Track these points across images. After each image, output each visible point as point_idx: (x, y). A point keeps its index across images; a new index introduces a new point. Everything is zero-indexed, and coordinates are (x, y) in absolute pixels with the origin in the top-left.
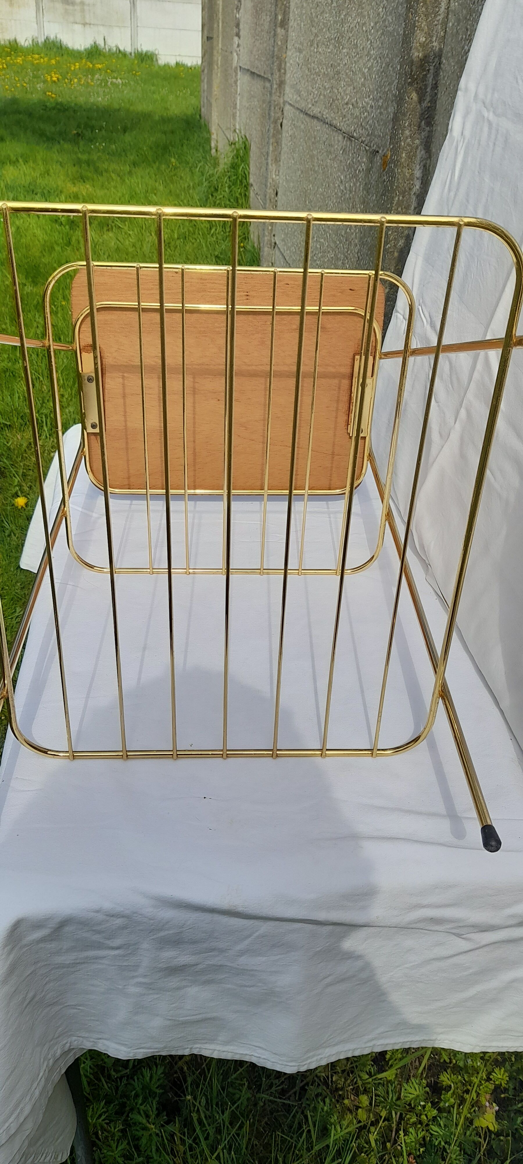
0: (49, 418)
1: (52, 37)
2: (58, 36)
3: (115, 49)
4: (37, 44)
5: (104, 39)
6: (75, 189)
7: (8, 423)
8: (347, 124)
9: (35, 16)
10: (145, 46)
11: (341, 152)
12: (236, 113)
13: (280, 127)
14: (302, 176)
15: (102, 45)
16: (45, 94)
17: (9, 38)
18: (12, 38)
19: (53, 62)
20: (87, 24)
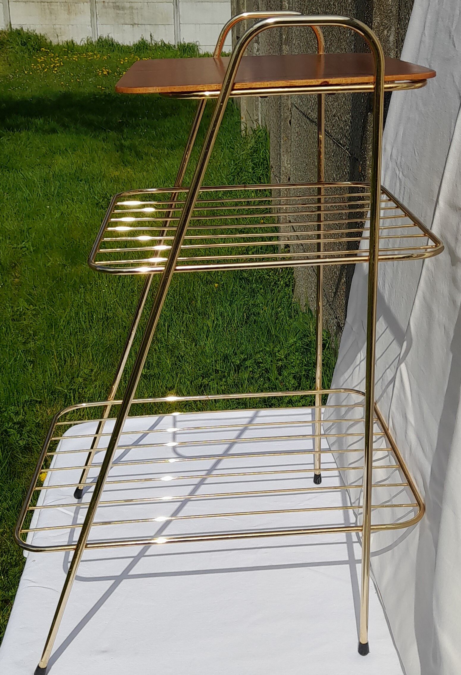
0: (77, 392)
1: (105, 36)
2: (110, 36)
3: (160, 43)
4: (92, 43)
5: (151, 36)
6: (117, 173)
7: (39, 400)
8: (335, 132)
9: (90, 21)
10: (187, 38)
11: (333, 154)
12: (258, 105)
13: (289, 124)
14: (306, 168)
15: (150, 41)
16: (96, 87)
17: (66, 40)
18: (70, 40)
19: (105, 57)
20: (136, 24)
